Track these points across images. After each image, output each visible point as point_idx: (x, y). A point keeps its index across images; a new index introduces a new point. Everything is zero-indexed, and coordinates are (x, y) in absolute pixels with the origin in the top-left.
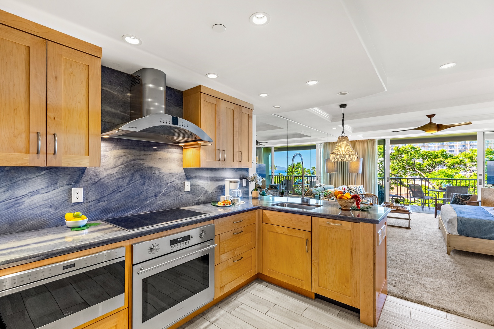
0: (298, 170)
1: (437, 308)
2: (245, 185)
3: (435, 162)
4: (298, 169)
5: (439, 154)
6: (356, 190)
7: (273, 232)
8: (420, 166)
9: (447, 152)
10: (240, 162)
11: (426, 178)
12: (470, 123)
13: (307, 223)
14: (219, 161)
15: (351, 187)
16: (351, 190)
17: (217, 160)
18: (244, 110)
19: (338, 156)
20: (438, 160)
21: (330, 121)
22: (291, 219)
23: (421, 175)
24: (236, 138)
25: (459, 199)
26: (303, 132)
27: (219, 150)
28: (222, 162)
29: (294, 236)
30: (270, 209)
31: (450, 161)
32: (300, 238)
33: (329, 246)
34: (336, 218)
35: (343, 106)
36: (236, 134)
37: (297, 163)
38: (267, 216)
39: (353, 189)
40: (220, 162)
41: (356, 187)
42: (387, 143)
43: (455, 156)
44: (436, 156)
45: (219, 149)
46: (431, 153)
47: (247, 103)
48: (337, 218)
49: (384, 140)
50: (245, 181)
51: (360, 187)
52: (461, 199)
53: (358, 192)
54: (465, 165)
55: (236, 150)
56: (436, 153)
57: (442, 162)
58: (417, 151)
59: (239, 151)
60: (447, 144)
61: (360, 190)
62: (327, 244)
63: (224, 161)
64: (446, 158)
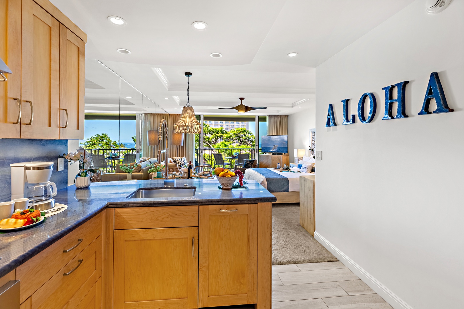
0: (102, 142)
1: (289, 263)
2: (61, 168)
3: (217, 136)
4: (102, 140)
5: (219, 131)
6: (181, 162)
7: (135, 240)
8: (208, 139)
9: (224, 129)
10: (63, 128)
11: (213, 148)
12: (266, 108)
13: (192, 216)
14: (17, 123)
15: (177, 159)
16: (177, 162)
17: (8, 120)
18: (71, 37)
19: (185, 127)
20: (219, 135)
21: (167, 89)
22: (168, 214)
23: (209, 146)
24: (55, 83)
25: (248, 163)
26: (129, 98)
27: (15, 99)
28: (23, 126)
29: (172, 239)
30: (130, 205)
31: (225, 135)
32: (182, 238)
33: (222, 240)
34: (231, 203)
35: (188, 74)
36: (55, 75)
37: (102, 134)
38: (124, 217)
39: (178, 161)
40: (18, 126)
41: (181, 159)
42: (202, 118)
43: (228, 133)
44: (217, 132)
45: (15, 97)
46: (215, 130)
47: (76, 26)
48: (233, 202)
49: (200, 116)
50: (60, 161)
51: (184, 159)
52: (249, 163)
53: (183, 164)
54: (233, 139)
55: (55, 106)
56: (218, 130)
57: (221, 136)
58: (207, 127)
59: (62, 107)
60: (224, 123)
61: (184, 162)
62: (220, 237)
63: (30, 124)
64: (224, 134)
